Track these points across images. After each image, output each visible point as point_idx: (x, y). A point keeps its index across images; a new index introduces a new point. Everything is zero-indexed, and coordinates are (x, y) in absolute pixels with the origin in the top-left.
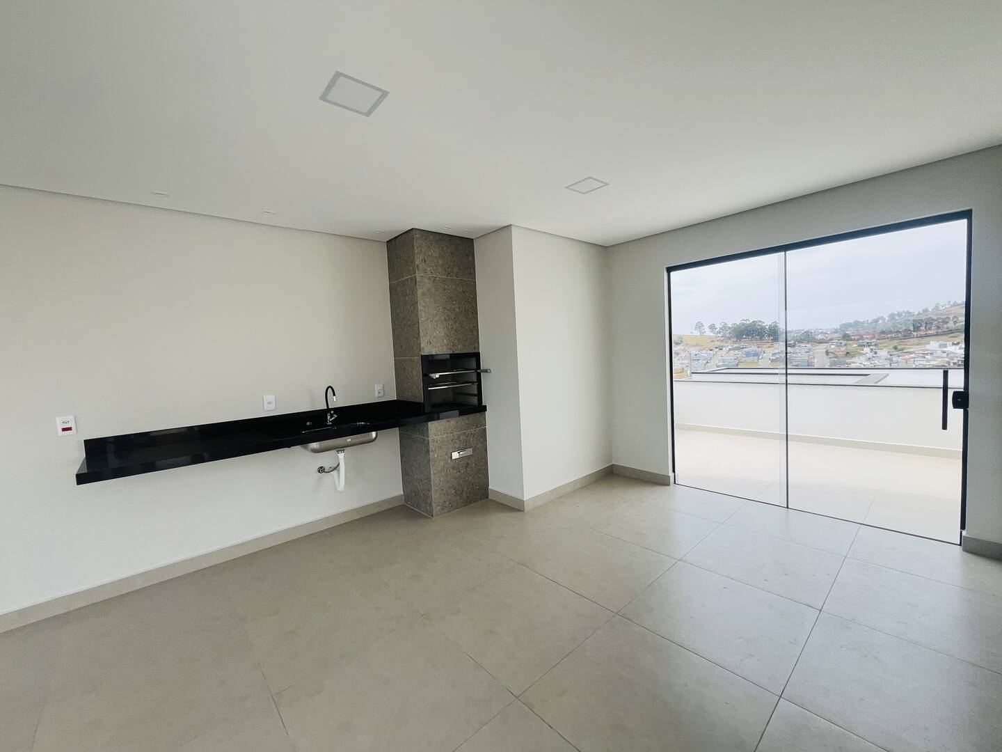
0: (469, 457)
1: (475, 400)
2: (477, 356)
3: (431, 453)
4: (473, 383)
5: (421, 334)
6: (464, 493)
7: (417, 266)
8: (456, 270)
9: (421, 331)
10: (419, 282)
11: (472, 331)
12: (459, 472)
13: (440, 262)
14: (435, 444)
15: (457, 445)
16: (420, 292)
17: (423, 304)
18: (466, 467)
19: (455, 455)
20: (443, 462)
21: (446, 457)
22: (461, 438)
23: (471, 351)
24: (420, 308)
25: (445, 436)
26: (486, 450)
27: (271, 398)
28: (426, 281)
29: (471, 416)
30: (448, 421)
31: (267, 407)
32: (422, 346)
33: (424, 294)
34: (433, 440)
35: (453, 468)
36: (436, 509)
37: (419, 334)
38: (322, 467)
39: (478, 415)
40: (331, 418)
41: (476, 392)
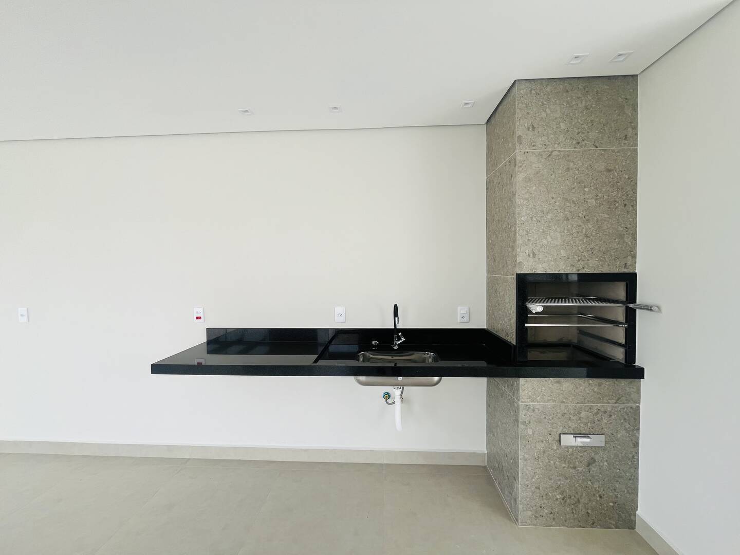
0: (595, 449)
1: (619, 354)
2: (630, 280)
3: (521, 426)
4: (616, 323)
5: (519, 241)
6: (581, 506)
7: (519, 137)
8: (593, 134)
9: (518, 237)
10: (520, 162)
11: (621, 236)
12: (575, 468)
13: (563, 126)
14: (530, 414)
15: (573, 425)
16: (520, 177)
17: (527, 196)
18: (589, 465)
19: (568, 440)
20: (543, 445)
21: (550, 439)
22: (583, 414)
23: (616, 271)
24: (518, 201)
25: (550, 404)
26: (636, 445)
27: (340, 310)
28: (533, 159)
29: (607, 383)
30: (558, 382)
31: (338, 319)
32: (519, 259)
33: (528, 180)
34: (528, 408)
35: (563, 459)
36: (524, 513)
37: (515, 241)
38: (388, 393)
39: (623, 383)
40: (398, 340)
41: (622, 340)
